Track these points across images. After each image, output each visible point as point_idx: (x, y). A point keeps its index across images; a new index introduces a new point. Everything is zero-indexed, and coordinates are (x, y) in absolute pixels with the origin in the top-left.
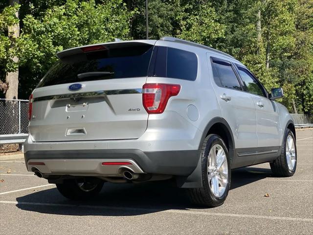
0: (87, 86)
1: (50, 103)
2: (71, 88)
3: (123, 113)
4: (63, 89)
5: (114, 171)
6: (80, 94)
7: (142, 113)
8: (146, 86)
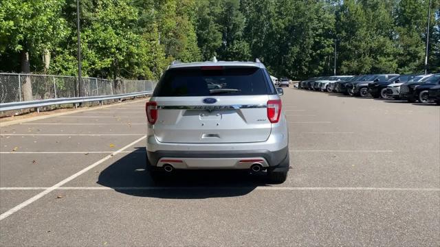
0: (221, 101)
1: (181, 112)
2: (205, 101)
3: (253, 122)
4: (197, 101)
5: (248, 166)
6: (215, 107)
7: (267, 123)
8: (269, 102)
